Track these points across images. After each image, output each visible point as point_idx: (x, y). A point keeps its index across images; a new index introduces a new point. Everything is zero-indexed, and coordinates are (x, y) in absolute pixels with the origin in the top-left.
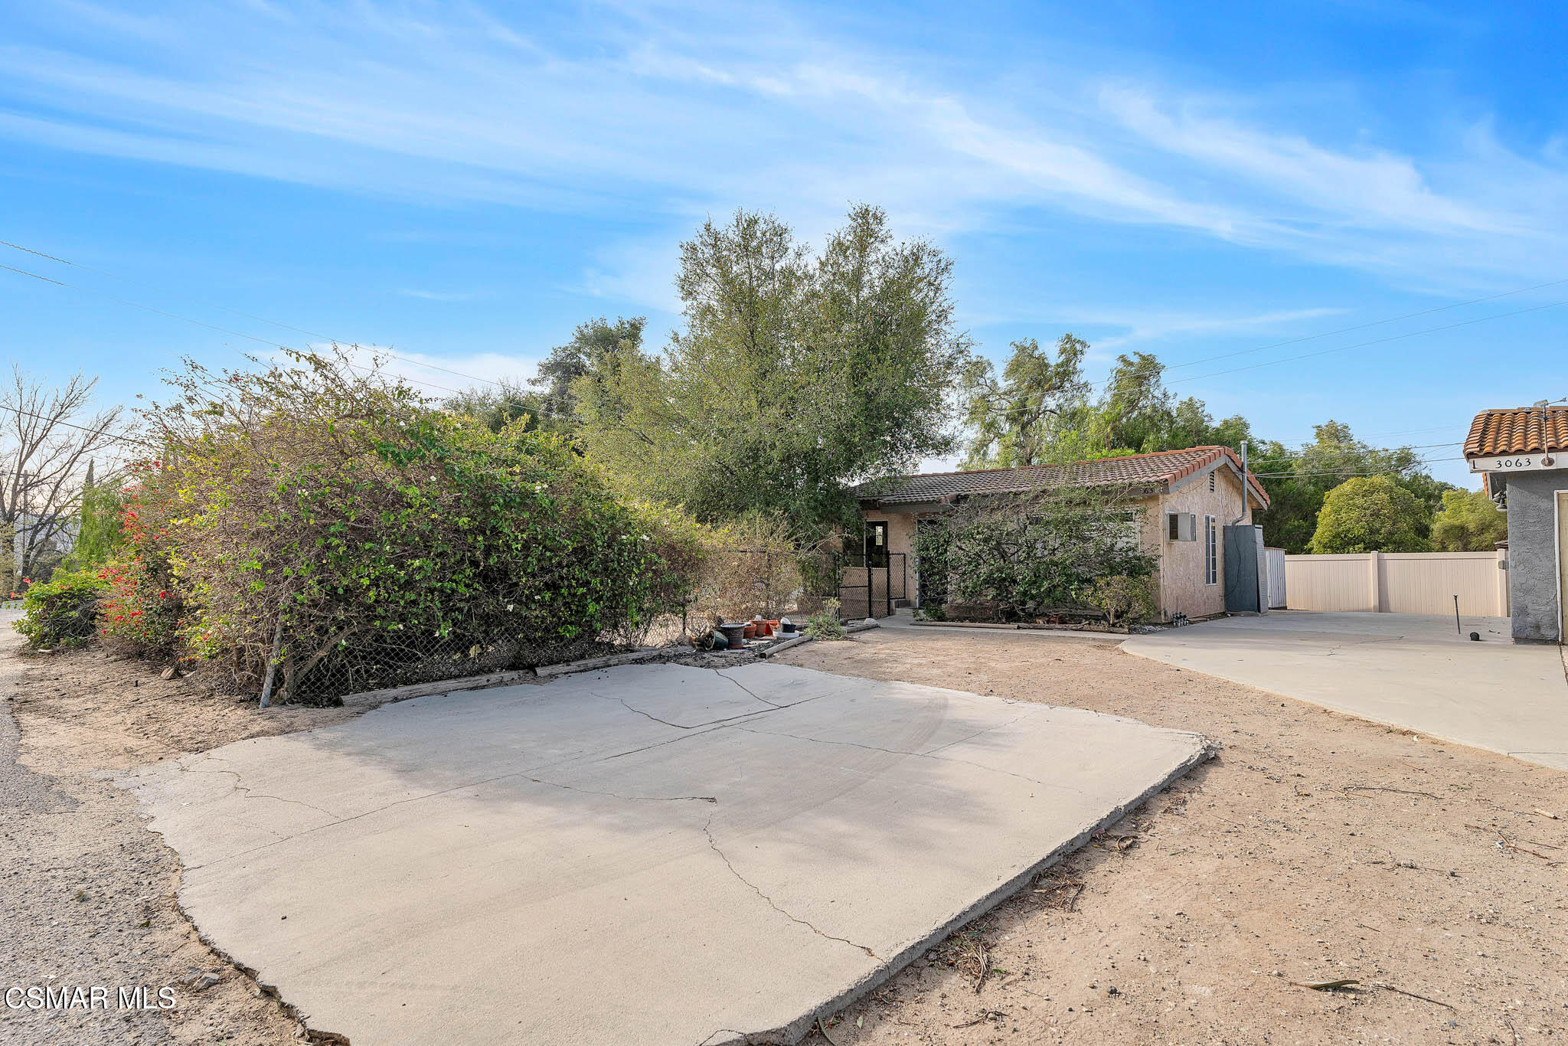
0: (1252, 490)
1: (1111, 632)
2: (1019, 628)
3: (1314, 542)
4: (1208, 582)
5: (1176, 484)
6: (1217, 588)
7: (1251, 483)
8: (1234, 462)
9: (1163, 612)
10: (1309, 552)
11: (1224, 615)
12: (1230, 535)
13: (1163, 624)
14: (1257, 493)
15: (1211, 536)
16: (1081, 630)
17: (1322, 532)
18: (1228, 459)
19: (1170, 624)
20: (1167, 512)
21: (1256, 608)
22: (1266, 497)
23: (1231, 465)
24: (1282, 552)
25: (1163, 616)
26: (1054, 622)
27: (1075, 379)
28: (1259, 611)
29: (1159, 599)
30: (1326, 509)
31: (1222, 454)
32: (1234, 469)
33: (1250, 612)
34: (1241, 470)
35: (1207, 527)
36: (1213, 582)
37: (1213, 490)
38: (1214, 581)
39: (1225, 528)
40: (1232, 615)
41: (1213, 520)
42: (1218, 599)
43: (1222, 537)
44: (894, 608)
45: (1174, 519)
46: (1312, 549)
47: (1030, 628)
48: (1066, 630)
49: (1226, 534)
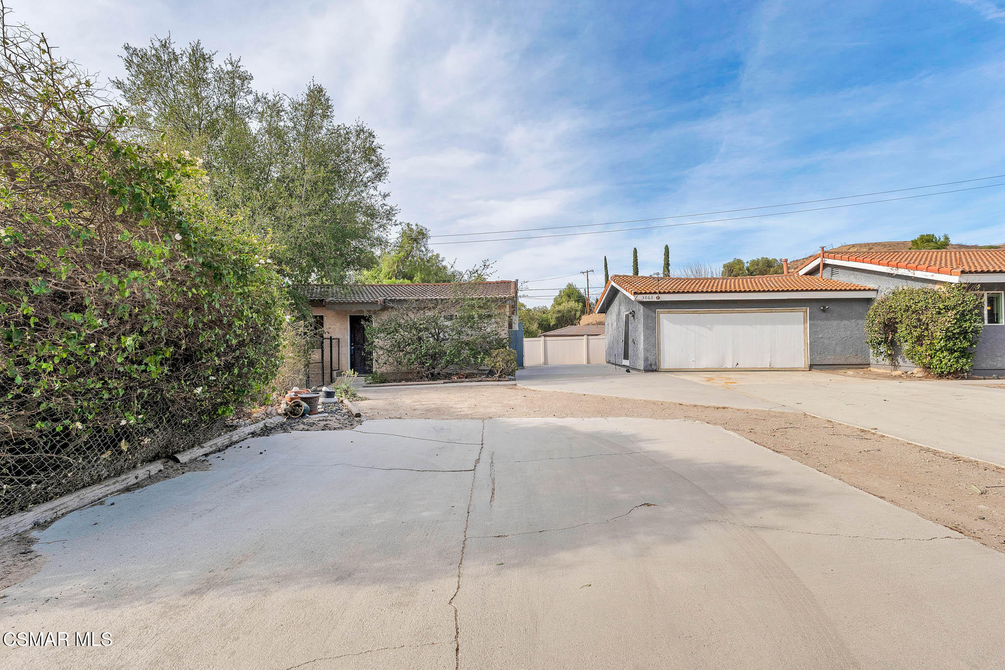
1: (499, 381)
2: (444, 383)
16: (480, 381)
20: (507, 315)
44: (335, 378)
47: (450, 383)
48: (471, 382)
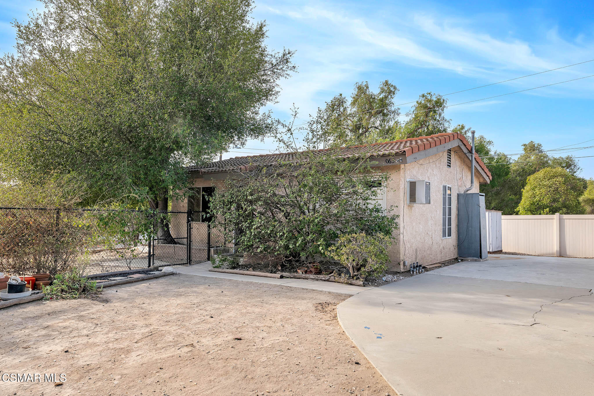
0: (479, 168)
1: (351, 284)
2: (282, 277)
3: (520, 208)
4: (444, 235)
5: (414, 155)
6: (452, 241)
7: (478, 163)
8: (465, 145)
9: (402, 263)
10: (517, 214)
11: (456, 260)
12: (462, 201)
13: (402, 272)
14: (483, 172)
15: (447, 200)
17: (524, 203)
18: (461, 143)
19: (408, 273)
20: (408, 180)
21: (479, 255)
22: (489, 174)
23: (463, 147)
24: (500, 213)
25: (402, 266)
26: (311, 272)
27: (389, 107)
28: (481, 257)
29: (399, 252)
30: (527, 187)
31: (456, 137)
32: (465, 151)
33: (475, 258)
34: (470, 152)
35: (445, 194)
36: (448, 236)
37: (450, 166)
38: (450, 235)
39: (458, 195)
40: (462, 260)
41: (450, 189)
42: (452, 248)
43: (456, 202)
45: (413, 186)
46: (519, 211)
49: (459, 200)
